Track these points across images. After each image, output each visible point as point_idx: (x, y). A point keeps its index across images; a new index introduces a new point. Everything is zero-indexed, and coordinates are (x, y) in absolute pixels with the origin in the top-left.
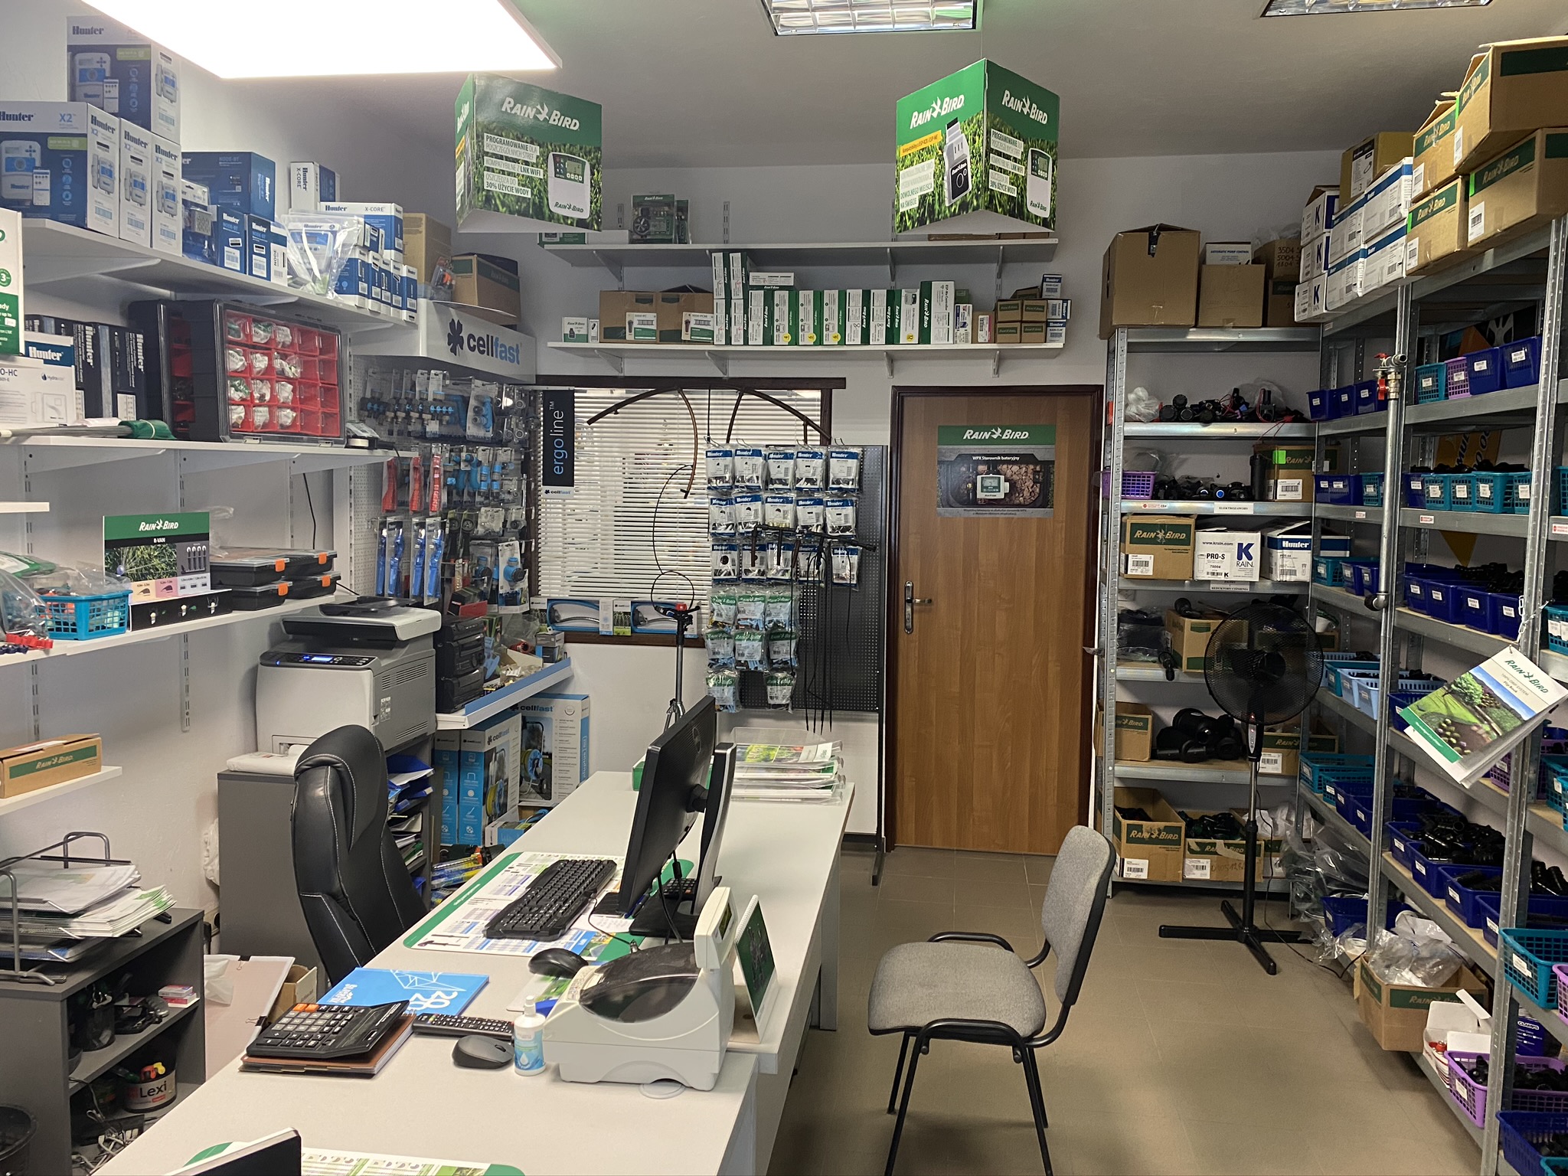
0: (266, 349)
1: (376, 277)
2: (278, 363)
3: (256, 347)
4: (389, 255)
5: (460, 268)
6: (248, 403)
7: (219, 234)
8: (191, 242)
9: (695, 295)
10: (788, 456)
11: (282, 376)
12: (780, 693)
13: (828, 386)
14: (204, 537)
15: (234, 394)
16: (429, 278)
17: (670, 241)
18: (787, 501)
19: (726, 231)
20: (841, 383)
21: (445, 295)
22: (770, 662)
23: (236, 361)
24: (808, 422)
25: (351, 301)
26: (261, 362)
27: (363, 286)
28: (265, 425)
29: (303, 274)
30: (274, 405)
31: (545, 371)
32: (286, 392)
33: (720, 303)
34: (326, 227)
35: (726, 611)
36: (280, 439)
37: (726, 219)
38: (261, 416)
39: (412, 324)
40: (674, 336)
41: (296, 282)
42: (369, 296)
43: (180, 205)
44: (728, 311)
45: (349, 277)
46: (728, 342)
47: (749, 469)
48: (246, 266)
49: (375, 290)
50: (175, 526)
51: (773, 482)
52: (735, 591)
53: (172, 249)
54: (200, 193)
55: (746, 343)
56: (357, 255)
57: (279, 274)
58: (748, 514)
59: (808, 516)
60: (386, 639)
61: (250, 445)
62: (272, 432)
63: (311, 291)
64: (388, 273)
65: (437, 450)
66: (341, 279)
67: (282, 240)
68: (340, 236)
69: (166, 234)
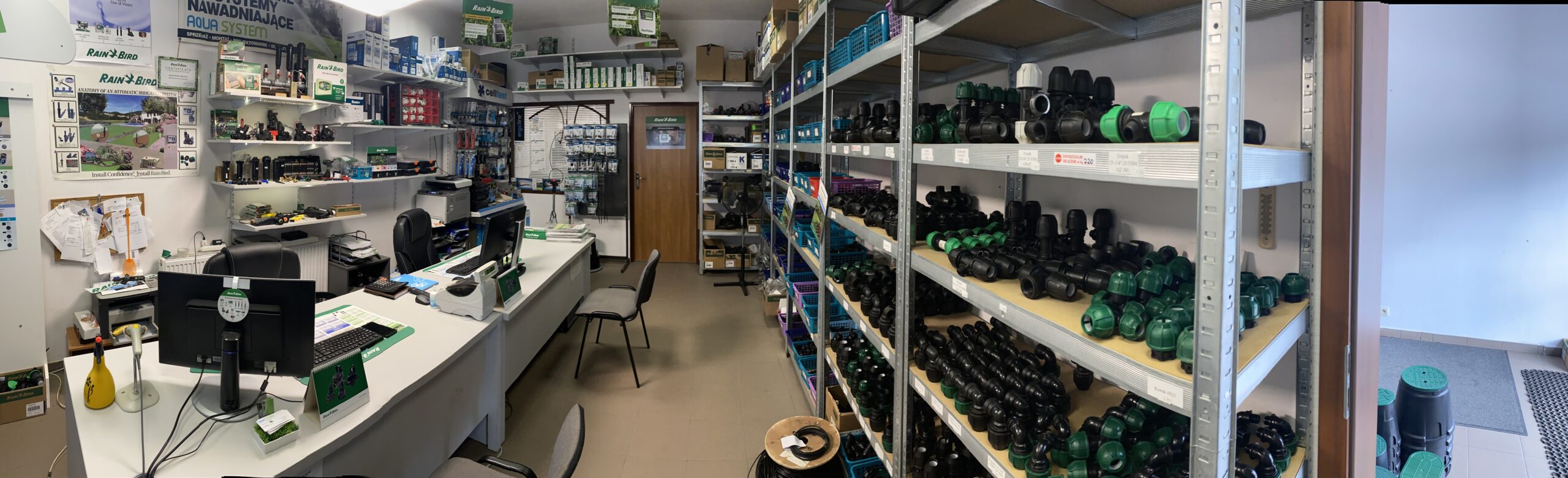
0: (415, 96)
1: (451, 71)
2: (418, 101)
3: (412, 96)
4: (456, 64)
5: (481, 67)
6: (409, 114)
7: (402, 62)
8: (393, 66)
9: (558, 72)
10: (592, 128)
11: (419, 105)
12: (592, 210)
13: (608, 103)
14: (395, 154)
15: (405, 111)
16: (470, 71)
17: (551, 54)
21: (477, 76)
22: (588, 199)
23: (406, 101)
24: (601, 116)
25: (442, 80)
26: (413, 101)
27: (446, 75)
28: (414, 120)
29: (427, 72)
30: (417, 114)
31: (516, 101)
32: (421, 110)
33: (566, 74)
34: (436, 56)
35: (571, 182)
36: (418, 125)
38: (413, 117)
39: (465, 87)
40: (550, 87)
41: (424, 75)
42: (449, 78)
43: (389, 55)
44: (569, 77)
45: (443, 72)
46: (569, 88)
47: (578, 132)
48: (409, 71)
49: (451, 76)
50: (387, 150)
51: (587, 137)
52: (575, 175)
54: (396, 50)
55: (575, 88)
56: (444, 65)
57: (419, 73)
58: (578, 148)
59: (599, 149)
60: (453, 188)
61: (409, 127)
62: (416, 123)
63: (430, 77)
64: (456, 70)
65: (474, 128)
66: (440, 73)
67: (420, 62)
68: (440, 59)
69: (385, 65)
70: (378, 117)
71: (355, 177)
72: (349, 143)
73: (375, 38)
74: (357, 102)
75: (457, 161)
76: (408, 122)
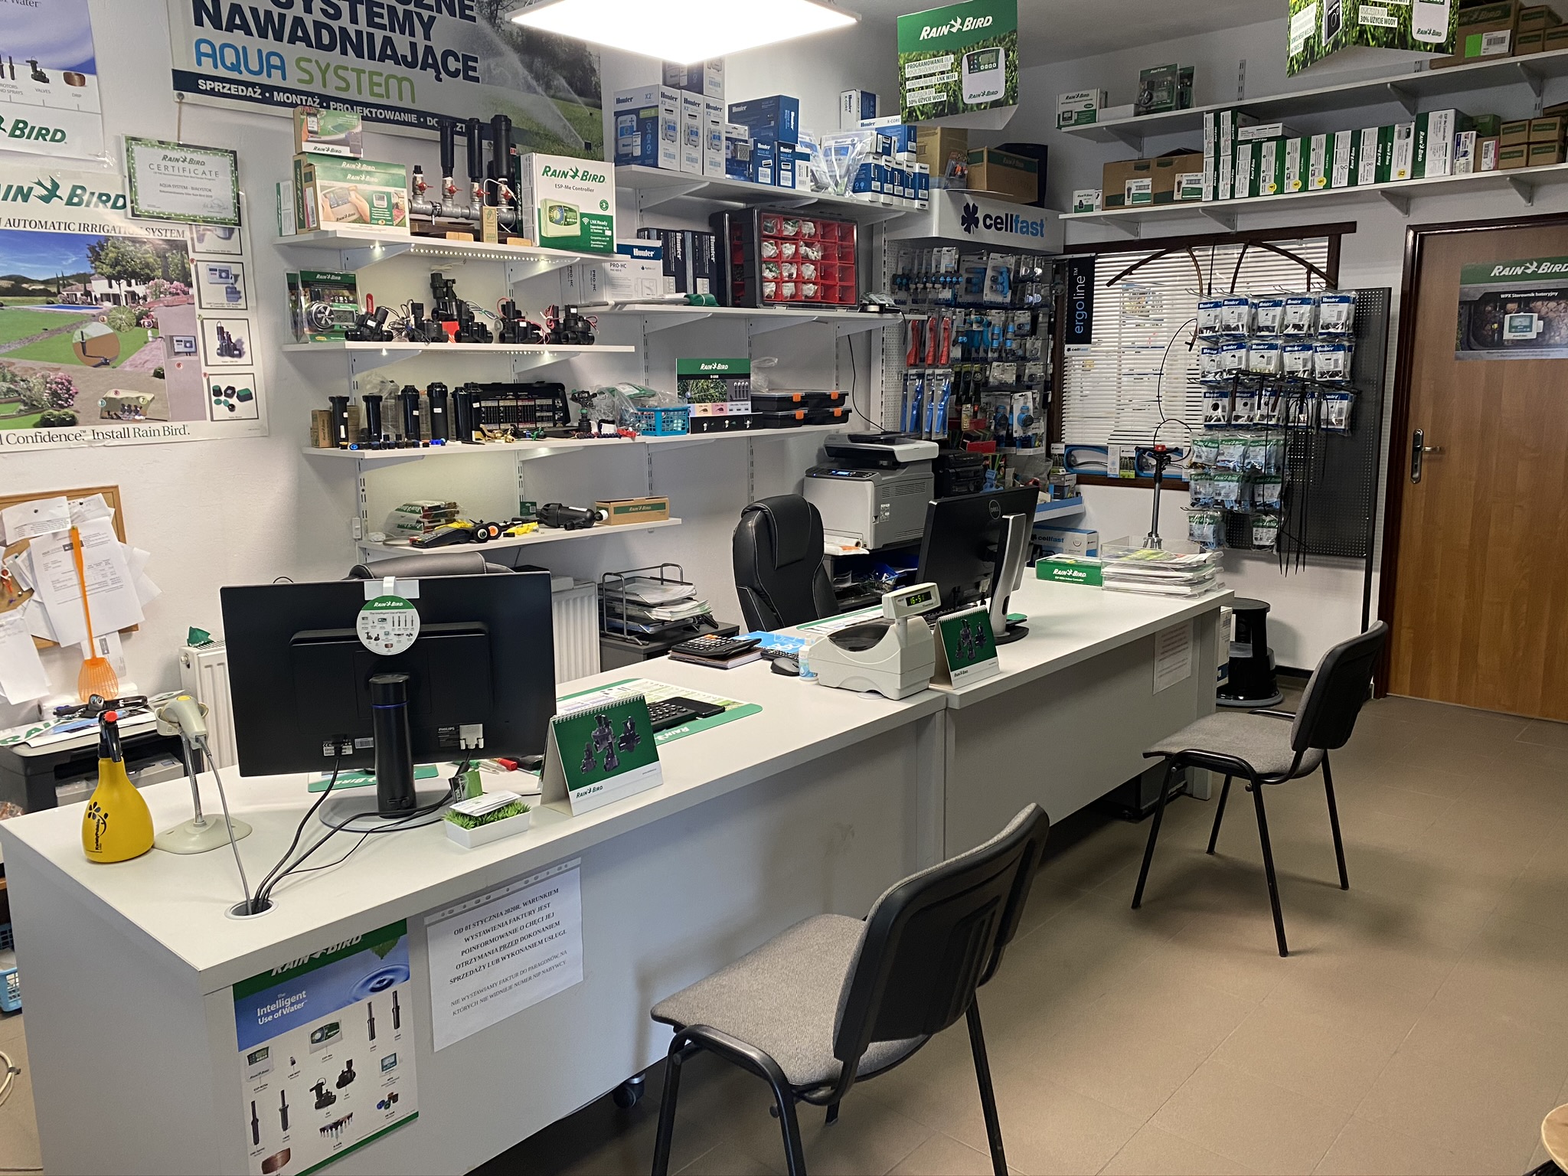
0: (794, 240)
1: (886, 176)
2: (803, 250)
3: (786, 239)
4: (902, 157)
5: (973, 159)
6: (779, 281)
7: (755, 159)
8: (734, 166)
9: (1189, 157)
10: (1277, 304)
11: (806, 259)
12: (1265, 535)
13: (1335, 233)
14: (746, 377)
15: (767, 274)
16: (942, 171)
17: (1169, 109)
18: (1272, 347)
19: (1241, 89)
20: (1351, 227)
21: (957, 181)
22: (1253, 504)
23: (769, 250)
24: (1311, 269)
25: (865, 198)
26: (789, 250)
27: (876, 185)
28: (792, 296)
29: (826, 179)
30: (799, 281)
31: (1073, 240)
32: (809, 271)
33: (1209, 159)
34: (849, 141)
35: (1206, 453)
36: (803, 306)
37: (1241, 77)
38: (788, 289)
39: (925, 212)
40: (1163, 197)
41: (819, 187)
42: (882, 192)
43: (724, 143)
44: (1217, 168)
45: (862, 179)
46: (1216, 197)
47: (1235, 317)
48: (776, 180)
49: (887, 187)
50: (726, 367)
51: (1260, 329)
52: (1219, 435)
53: (720, 175)
54: (742, 131)
55: (1232, 197)
56: (870, 160)
57: (803, 183)
58: (1231, 360)
59: (1295, 361)
61: (780, 310)
62: (794, 302)
63: (830, 194)
64: (901, 172)
65: (947, 313)
66: (857, 180)
67: (806, 157)
68: (859, 147)
69: (714, 164)
70: (703, 286)
71: (650, 430)
72: (632, 349)
73: (686, 101)
74: (646, 253)
75: (905, 397)
76: (777, 299)
